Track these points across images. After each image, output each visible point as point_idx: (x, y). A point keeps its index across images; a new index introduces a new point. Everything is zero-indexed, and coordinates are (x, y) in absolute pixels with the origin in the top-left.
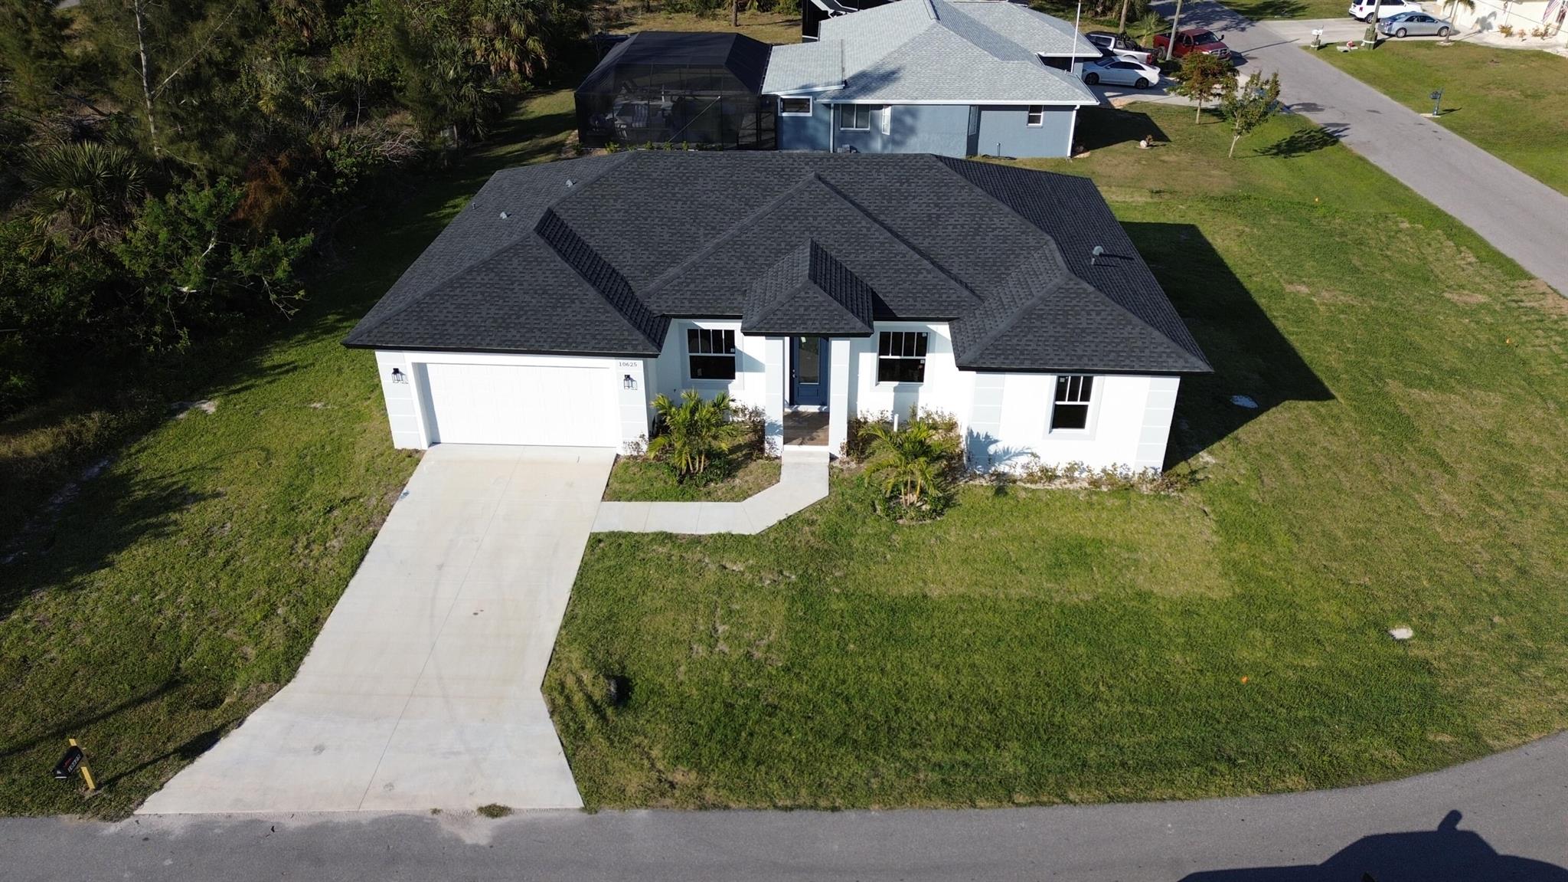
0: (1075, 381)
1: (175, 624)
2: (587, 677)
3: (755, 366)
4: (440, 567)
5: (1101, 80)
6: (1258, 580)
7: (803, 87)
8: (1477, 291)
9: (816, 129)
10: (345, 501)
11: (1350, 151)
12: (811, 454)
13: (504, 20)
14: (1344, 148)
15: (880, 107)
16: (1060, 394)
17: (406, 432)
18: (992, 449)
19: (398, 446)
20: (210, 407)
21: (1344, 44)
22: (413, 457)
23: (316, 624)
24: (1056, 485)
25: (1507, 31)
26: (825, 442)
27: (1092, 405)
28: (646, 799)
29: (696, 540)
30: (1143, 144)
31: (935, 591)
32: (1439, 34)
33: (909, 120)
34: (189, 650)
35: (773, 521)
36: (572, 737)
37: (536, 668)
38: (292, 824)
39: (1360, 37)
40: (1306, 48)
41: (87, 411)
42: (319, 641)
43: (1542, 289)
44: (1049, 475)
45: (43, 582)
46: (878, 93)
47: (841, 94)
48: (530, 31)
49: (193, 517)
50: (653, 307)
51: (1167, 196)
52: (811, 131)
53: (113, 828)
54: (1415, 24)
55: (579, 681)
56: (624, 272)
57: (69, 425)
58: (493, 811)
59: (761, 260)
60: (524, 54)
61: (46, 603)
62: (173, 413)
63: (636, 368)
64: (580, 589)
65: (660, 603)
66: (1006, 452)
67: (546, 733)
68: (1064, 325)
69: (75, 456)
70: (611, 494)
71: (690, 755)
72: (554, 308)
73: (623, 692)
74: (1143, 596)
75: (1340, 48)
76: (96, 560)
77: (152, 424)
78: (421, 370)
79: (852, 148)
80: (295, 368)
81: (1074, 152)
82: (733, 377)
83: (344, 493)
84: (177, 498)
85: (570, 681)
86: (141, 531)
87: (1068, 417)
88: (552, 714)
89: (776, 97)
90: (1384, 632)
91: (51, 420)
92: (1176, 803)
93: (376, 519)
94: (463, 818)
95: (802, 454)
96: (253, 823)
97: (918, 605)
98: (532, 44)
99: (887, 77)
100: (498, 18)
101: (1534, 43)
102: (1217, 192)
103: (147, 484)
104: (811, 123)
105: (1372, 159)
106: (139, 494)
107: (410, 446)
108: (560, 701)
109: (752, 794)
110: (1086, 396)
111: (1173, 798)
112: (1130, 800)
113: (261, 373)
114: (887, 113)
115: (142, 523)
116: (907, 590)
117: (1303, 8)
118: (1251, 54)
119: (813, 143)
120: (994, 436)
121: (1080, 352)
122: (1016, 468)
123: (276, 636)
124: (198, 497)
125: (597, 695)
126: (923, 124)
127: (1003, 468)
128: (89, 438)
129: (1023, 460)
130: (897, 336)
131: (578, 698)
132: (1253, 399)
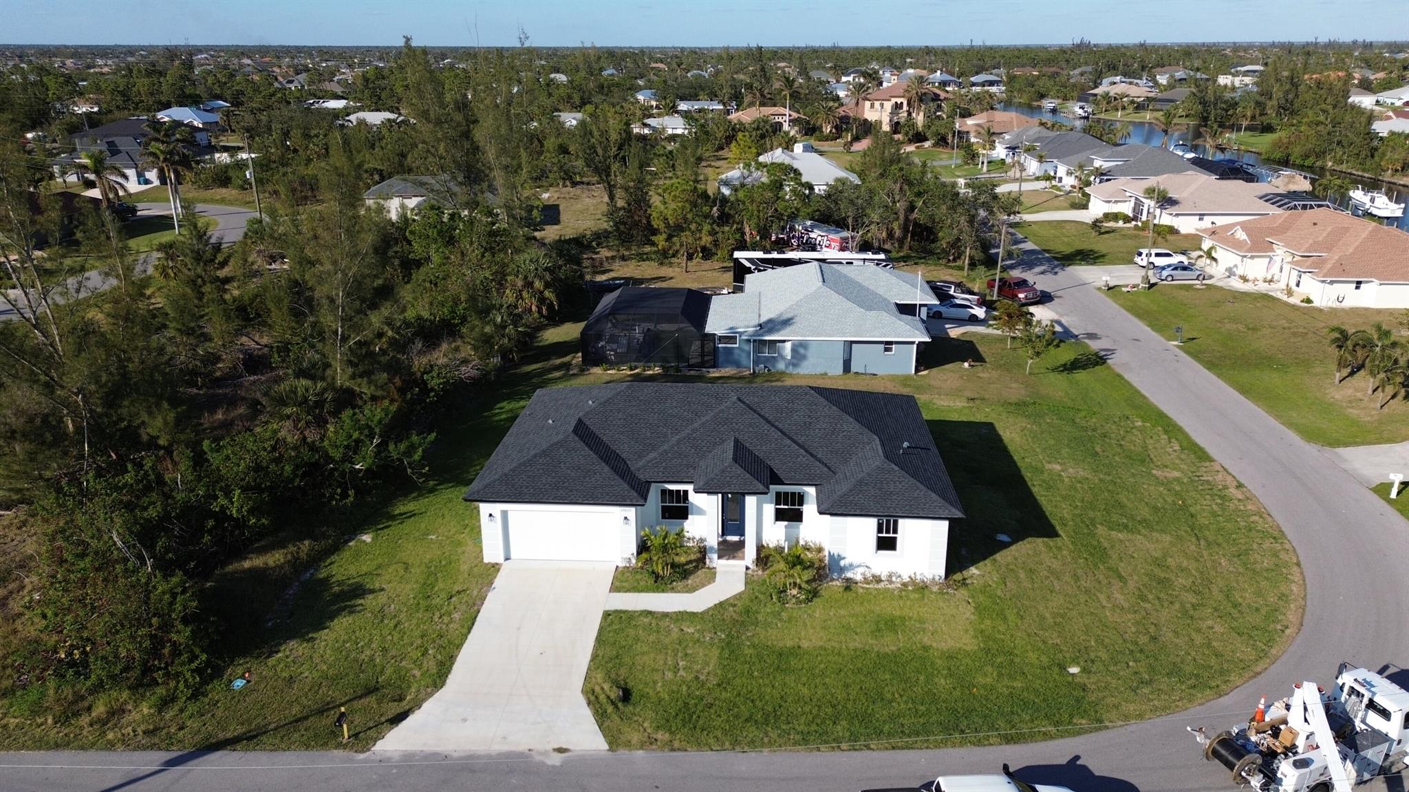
0: (888, 522)
1: (372, 659)
2: (606, 687)
3: (701, 512)
4: (519, 629)
5: (944, 316)
6: (995, 640)
7: (731, 328)
8: (1175, 469)
9: (740, 355)
10: (459, 593)
11: (1113, 370)
12: (735, 566)
13: (530, 279)
14: (1109, 367)
15: (784, 341)
16: (880, 530)
17: (491, 551)
18: (842, 563)
19: (486, 560)
20: (367, 538)
21: (1127, 286)
22: (495, 567)
23: (452, 659)
24: (881, 585)
25: (1244, 279)
26: (743, 558)
27: (899, 536)
28: (642, 746)
29: (666, 615)
30: (966, 365)
31: (805, 644)
32: (1197, 279)
33: (802, 351)
34: (382, 672)
35: (711, 604)
36: (601, 717)
37: (578, 681)
38: (455, 755)
39: (1138, 281)
40: (1099, 289)
41: (301, 540)
42: (455, 667)
43: (1218, 468)
44: (878, 579)
45: (292, 638)
46: (782, 332)
47: (756, 334)
48: (547, 286)
49: (369, 601)
50: (641, 477)
51: (978, 402)
52: (736, 357)
53: (362, 756)
54: (1179, 272)
55: (602, 689)
56: (624, 456)
57: (292, 548)
58: (560, 750)
59: (705, 449)
60: (542, 300)
61: (294, 648)
62: (346, 542)
63: (631, 512)
64: (599, 640)
65: (645, 649)
66: (851, 565)
67: (587, 713)
68: (880, 489)
69: (298, 566)
70: (615, 588)
71: (665, 724)
72: (584, 478)
73: (626, 696)
74: (926, 648)
75: (1124, 289)
76: (320, 626)
77: (336, 548)
78: (505, 514)
79: (765, 367)
80: (414, 515)
81: (917, 370)
82: (687, 518)
83: (457, 588)
84: (359, 591)
85: (597, 689)
86: (344, 609)
87: (886, 544)
88: (589, 704)
89: (715, 335)
90: (1063, 668)
91: (281, 545)
92: (929, 750)
93: (478, 602)
94: (545, 753)
95: (729, 565)
96: (435, 755)
97: (796, 651)
98: (547, 294)
99: (786, 323)
100: (526, 277)
101: (1263, 287)
102: (1013, 399)
103: (340, 583)
104: (736, 352)
105: (1126, 377)
106: (336, 589)
107: (493, 561)
108: (592, 698)
109: (699, 745)
110: (895, 531)
111: (927, 748)
112: (903, 749)
113: (393, 518)
114: (788, 346)
115: (342, 605)
116: (789, 644)
117: (1103, 256)
118: (1059, 294)
119: (738, 365)
120: (843, 555)
121: (889, 505)
122: (857, 575)
123: (431, 665)
124: (372, 591)
125: (613, 696)
126: (811, 353)
127: (849, 575)
128: (303, 555)
129: (861, 570)
130: (786, 494)
131: (602, 697)
132: (1009, 536)
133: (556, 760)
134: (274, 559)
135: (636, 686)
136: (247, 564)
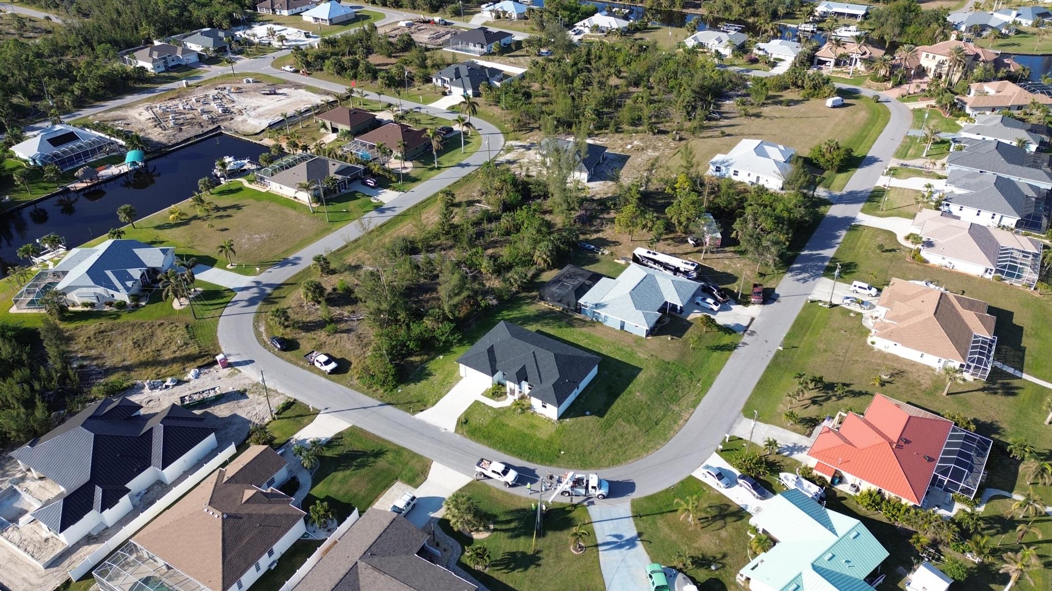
0: (545, 403)
1: (425, 394)
4: (456, 397)
6: (553, 440)
7: (587, 305)
8: (680, 407)
12: (512, 398)
13: (542, 254)
14: (730, 354)
15: (601, 314)
19: (459, 376)
21: (823, 303)
22: (462, 378)
24: (542, 416)
26: (515, 397)
27: (547, 407)
28: (460, 434)
29: (488, 406)
30: (670, 338)
31: (511, 425)
33: (607, 318)
34: (425, 398)
35: (500, 407)
36: (458, 425)
37: (458, 416)
38: (428, 423)
40: (807, 301)
42: (439, 402)
43: (692, 412)
46: (602, 309)
47: (594, 307)
49: (431, 378)
50: (496, 369)
53: (412, 417)
56: (496, 359)
57: (422, 357)
58: (446, 429)
60: (545, 261)
61: (413, 386)
62: (436, 358)
63: (492, 377)
64: (469, 407)
65: (478, 413)
66: (536, 409)
67: (455, 423)
68: (545, 393)
70: (482, 395)
72: (484, 365)
73: (466, 422)
74: (535, 435)
75: (820, 304)
78: (465, 368)
79: (596, 319)
81: (646, 336)
84: (430, 374)
85: (461, 419)
86: (425, 378)
87: (544, 407)
88: (457, 421)
89: (582, 305)
90: (560, 451)
94: (442, 428)
96: (425, 422)
98: (548, 259)
99: (604, 306)
104: (587, 311)
105: (729, 361)
116: (507, 423)
119: (587, 315)
120: (534, 406)
121: (543, 398)
123: (434, 400)
124: (433, 375)
125: (463, 421)
126: (611, 320)
128: (424, 360)
129: (538, 411)
132: (590, 413)
133: (443, 431)
134: (418, 359)
135: (470, 421)
136: (411, 359)
